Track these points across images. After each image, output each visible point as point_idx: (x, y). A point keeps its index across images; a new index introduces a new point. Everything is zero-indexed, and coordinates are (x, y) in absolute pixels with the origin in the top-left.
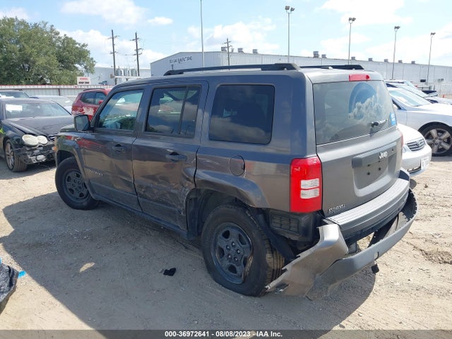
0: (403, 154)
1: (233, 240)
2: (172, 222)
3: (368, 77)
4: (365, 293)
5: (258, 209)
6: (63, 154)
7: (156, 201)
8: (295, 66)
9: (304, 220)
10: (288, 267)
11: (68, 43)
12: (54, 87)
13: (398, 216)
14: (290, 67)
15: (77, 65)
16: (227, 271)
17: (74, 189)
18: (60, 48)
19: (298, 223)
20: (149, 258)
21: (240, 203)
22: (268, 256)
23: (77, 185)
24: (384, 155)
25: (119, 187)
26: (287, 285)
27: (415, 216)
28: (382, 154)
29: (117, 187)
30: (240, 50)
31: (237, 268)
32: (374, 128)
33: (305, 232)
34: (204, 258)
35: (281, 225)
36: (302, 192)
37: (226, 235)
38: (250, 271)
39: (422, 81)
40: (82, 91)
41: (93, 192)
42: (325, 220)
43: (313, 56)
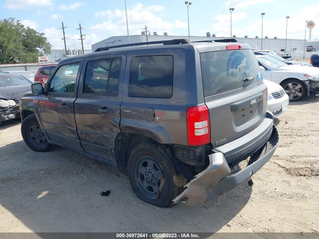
0: (268, 101)
1: (150, 168)
2: (106, 157)
3: (240, 47)
4: (245, 200)
5: (166, 144)
6: (26, 113)
7: (94, 143)
8: (187, 41)
9: (199, 151)
10: (188, 185)
11: (30, 33)
12: (22, 65)
13: (266, 144)
14: (183, 41)
15: (38, 49)
16: (147, 190)
17: (35, 137)
18: (25, 36)
19: (195, 153)
20: (91, 185)
21: (153, 141)
22: (175, 178)
23: (37, 134)
24: (254, 102)
25: (67, 134)
26: (188, 198)
27: (277, 143)
28: (252, 101)
29: (65, 134)
30: (155, 34)
31: (154, 188)
32: (246, 83)
33: (200, 159)
34: (130, 182)
35: (183, 155)
36: (196, 130)
37: (145, 165)
38: (162, 189)
39: (282, 50)
40: (41, 67)
41: (50, 139)
42: (213, 150)
43: (206, 36)
